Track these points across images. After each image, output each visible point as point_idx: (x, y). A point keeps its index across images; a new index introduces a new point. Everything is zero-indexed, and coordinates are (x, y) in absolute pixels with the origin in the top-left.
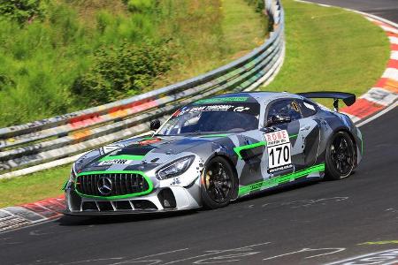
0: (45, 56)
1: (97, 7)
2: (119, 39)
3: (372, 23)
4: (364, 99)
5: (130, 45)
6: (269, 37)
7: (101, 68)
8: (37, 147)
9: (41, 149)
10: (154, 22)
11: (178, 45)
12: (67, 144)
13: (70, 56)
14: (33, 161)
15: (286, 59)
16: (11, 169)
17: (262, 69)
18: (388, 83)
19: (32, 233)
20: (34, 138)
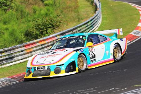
0: (14, 23)
1: (33, 5)
2: (41, 16)
3: (133, 7)
4: (131, 34)
5: (46, 18)
6: (96, 13)
7: (35, 27)
8: (13, 56)
9: (15, 56)
10: (54, 9)
11: (63, 17)
12: (24, 54)
13: (24, 22)
14: (11, 61)
15: (102, 21)
16: (4, 64)
17: (94, 25)
18: (140, 28)
19: (12, 87)
20: (12, 53)
